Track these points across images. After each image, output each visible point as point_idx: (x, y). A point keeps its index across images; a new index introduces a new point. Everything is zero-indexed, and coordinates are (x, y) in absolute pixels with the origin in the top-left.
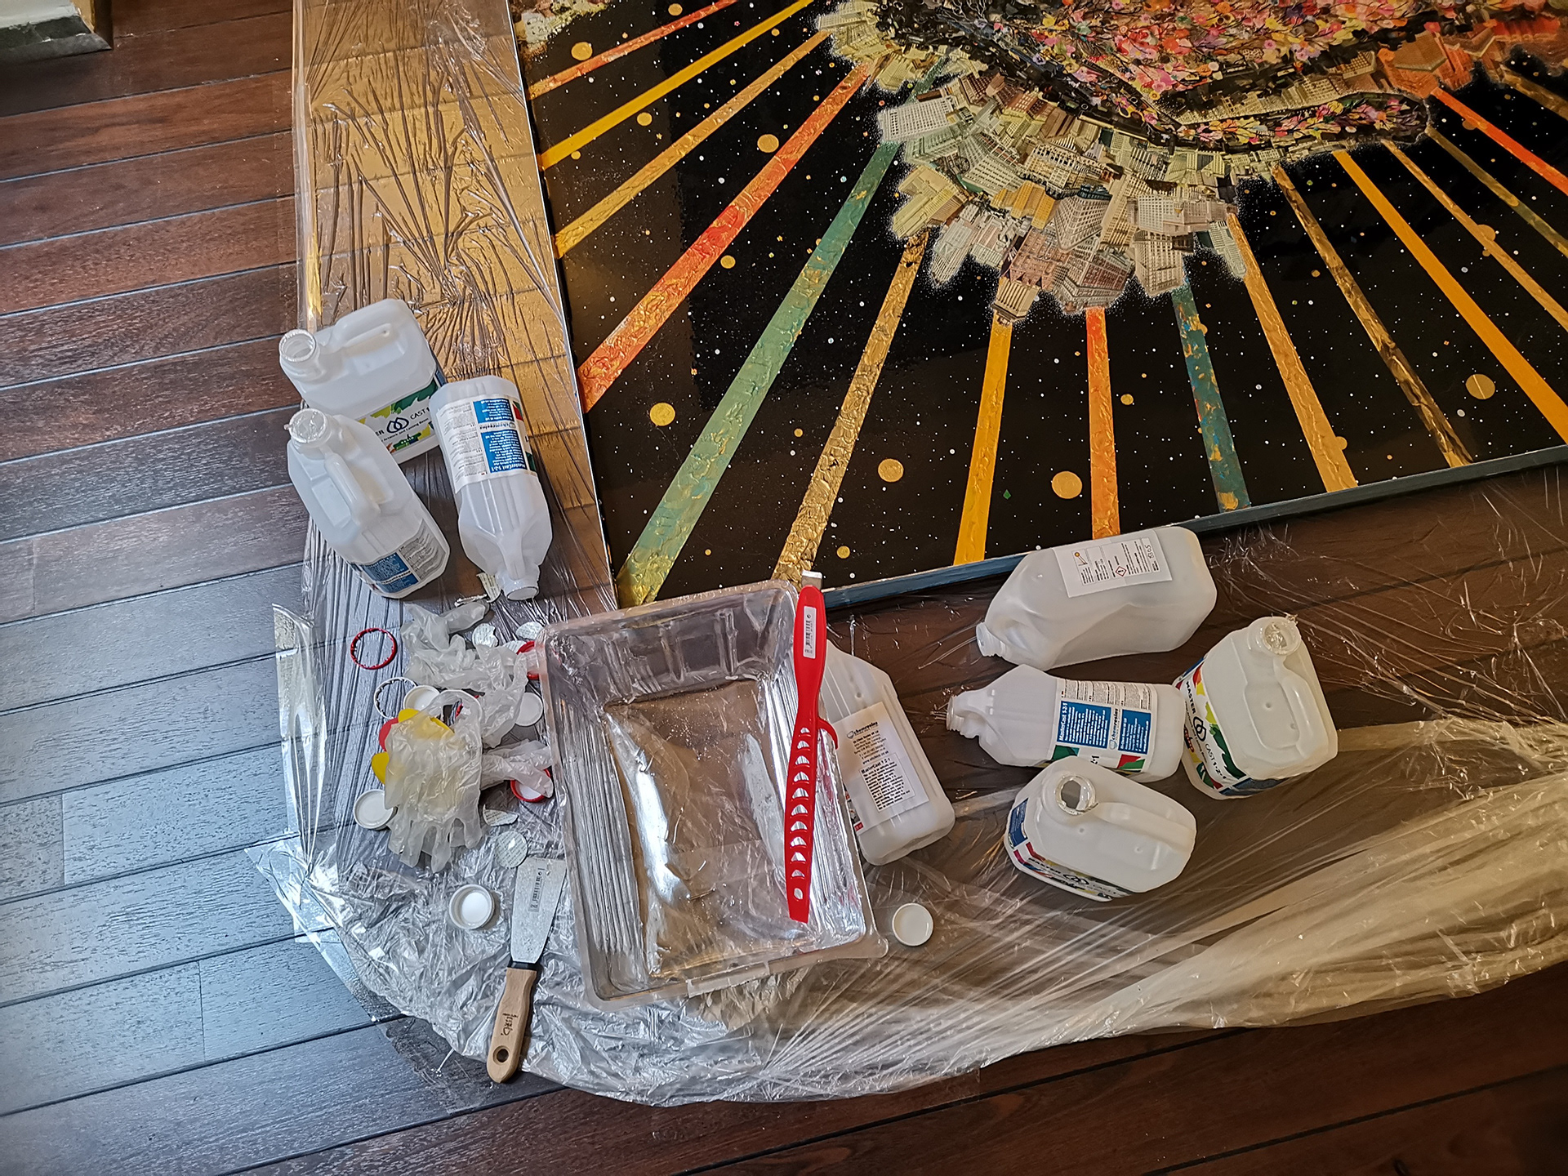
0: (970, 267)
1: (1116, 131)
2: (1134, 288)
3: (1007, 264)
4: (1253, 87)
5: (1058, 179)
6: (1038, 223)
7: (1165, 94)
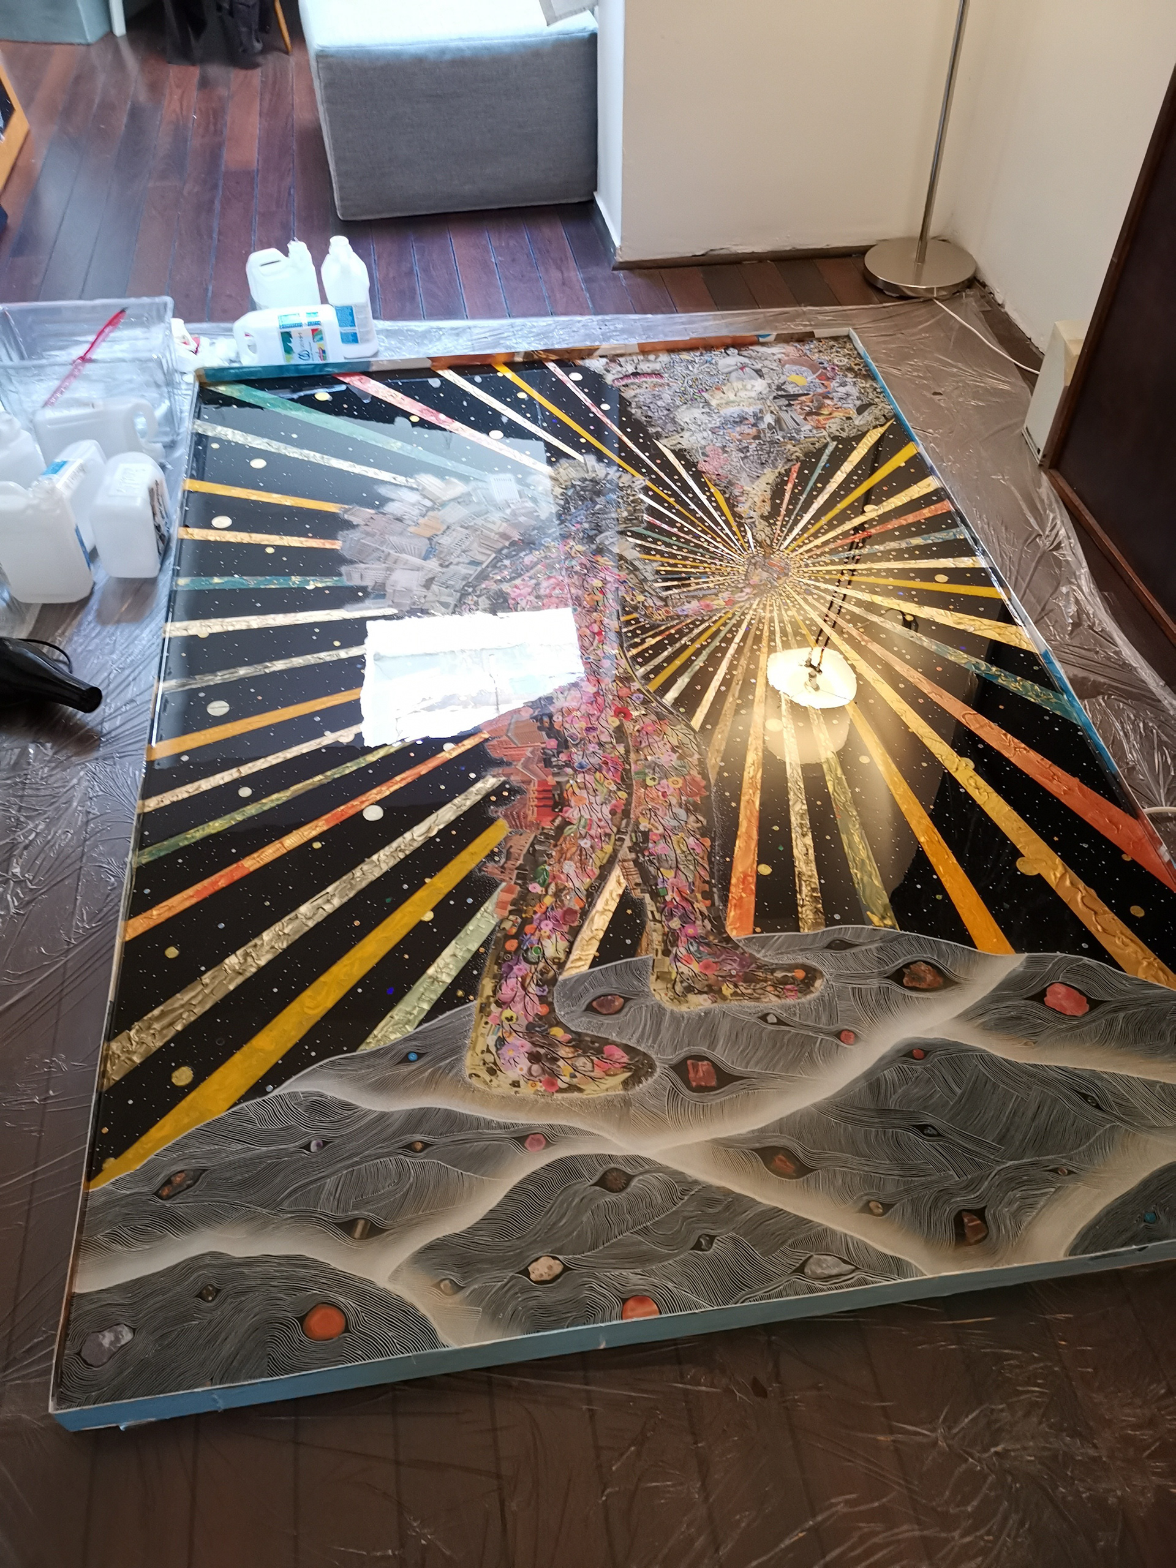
0: (385, 500)
1: (479, 569)
2: (352, 562)
3: (384, 514)
5: (445, 541)
6: (412, 529)
7: (508, 594)
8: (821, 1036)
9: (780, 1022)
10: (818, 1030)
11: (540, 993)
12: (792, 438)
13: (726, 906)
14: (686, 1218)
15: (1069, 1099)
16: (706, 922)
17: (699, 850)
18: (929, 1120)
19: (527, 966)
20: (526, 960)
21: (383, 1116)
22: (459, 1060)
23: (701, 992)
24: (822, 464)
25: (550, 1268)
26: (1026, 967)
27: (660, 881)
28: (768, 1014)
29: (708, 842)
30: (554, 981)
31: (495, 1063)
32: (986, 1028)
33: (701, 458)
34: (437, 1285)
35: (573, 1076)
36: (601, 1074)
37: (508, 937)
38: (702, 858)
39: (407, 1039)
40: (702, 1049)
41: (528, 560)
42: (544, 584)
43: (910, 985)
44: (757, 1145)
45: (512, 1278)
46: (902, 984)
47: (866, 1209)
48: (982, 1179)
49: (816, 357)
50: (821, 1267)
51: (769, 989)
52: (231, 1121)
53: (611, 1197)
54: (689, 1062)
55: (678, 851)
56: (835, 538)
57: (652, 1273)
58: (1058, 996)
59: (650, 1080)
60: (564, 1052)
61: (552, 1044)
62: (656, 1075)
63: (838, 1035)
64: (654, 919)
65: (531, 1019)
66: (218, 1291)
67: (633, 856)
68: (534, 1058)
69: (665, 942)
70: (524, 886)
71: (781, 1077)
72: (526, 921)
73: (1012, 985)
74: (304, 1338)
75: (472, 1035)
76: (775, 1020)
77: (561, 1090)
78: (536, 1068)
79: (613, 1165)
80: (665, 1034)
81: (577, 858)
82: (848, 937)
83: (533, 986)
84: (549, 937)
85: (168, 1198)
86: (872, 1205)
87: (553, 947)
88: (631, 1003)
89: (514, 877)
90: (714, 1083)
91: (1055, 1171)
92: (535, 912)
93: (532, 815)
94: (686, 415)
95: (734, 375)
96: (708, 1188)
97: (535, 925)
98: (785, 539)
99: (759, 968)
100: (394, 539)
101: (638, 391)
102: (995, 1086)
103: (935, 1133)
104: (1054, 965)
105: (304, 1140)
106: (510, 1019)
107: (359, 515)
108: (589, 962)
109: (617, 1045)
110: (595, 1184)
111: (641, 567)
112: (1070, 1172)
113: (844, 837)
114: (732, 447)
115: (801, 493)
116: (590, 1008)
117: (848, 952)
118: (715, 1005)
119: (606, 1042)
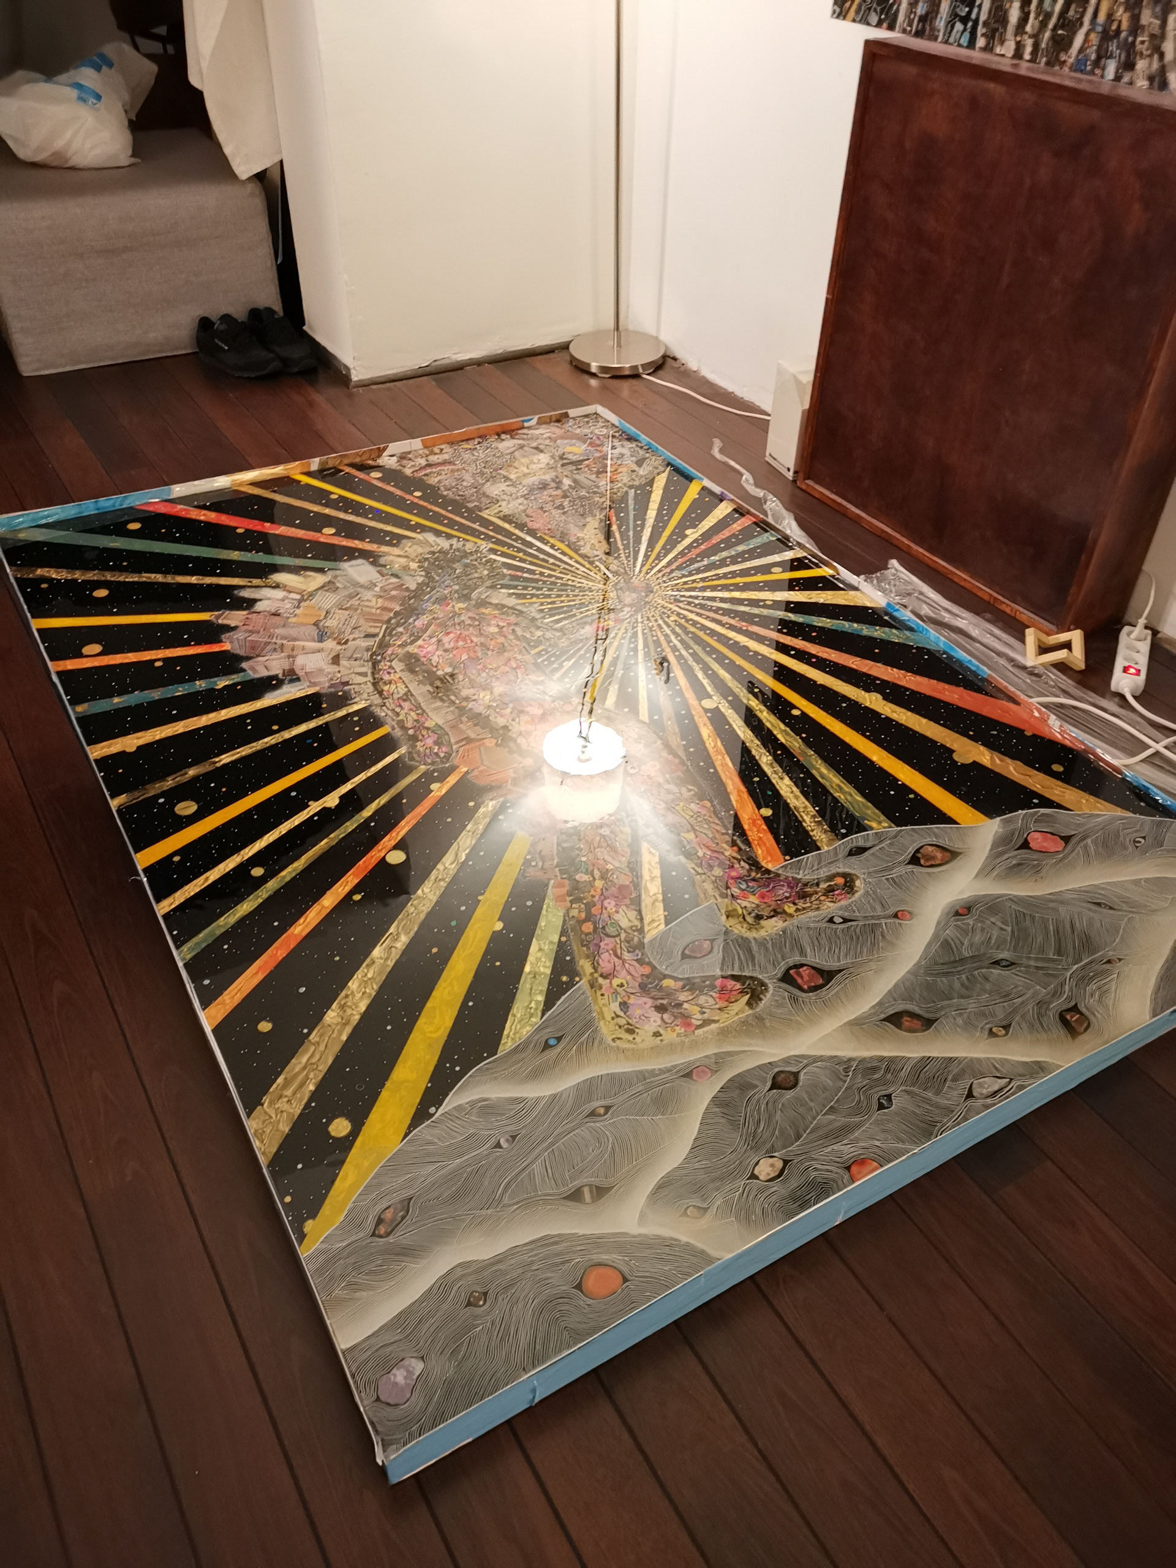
8: (883, 921)
9: (845, 921)
10: (879, 918)
11: (636, 958)
12: (595, 493)
13: (750, 847)
14: (859, 1089)
15: (1090, 910)
16: (742, 863)
17: (704, 812)
18: (999, 956)
19: (612, 940)
20: (608, 935)
21: (554, 1097)
22: (595, 1031)
23: (769, 917)
24: (631, 507)
25: (772, 1165)
26: (1004, 828)
28: (833, 917)
29: (708, 804)
30: (641, 946)
31: (629, 1024)
32: (999, 877)
33: (527, 520)
34: (685, 1213)
35: (702, 1013)
36: (726, 1004)
37: (581, 922)
38: (710, 817)
39: (539, 1029)
40: (797, 959)
41: (419, 623)
42: (446, 639)
43: (928, 864)
44: (883, 1016)
45: (745, 1185)
46: (922, 866)
47: (991, 1034)
48: (1062, 985)
49: (578, 431)
50: (984, 1088)
51: (822, 898)
52: (413, 1149)
53: (789, 1094)
54: (792, 972)
55: (688, 817)
56: (676, 558)
57: (857, 1140)
58: (1037, 840)
59: (769, 995)
60: (683, 997)
61: (669, 993)
63: (896, 916)
64: (698, 873)
65: (640, 980)
66: (485, 1294)
68: (661, 1009)
71: (871, 960)
72: (589, 906)
73: (1002, 843)
74: (590, 1301)
75: (595, 1008)
76: (841, 920)
77: (698, 1027)
78: (666, 1016)
79: (777, 1070)
80: (759, 957)
81: (604, 844)
82: (861, 843)
83: (626, 953)
84: (617, 912)
85: (388, 1234)
86: (994, 1030)
87: (625, 918)
88: (717, 942)
89: (558, 874)
90: (821, 981)
91: (1109, 962)
92: (593, 896)
94: (494, 489)
95: (517, 454)
96: (863, 1060)
97: (599, 906)
98: (635, 567)
99: (805, 885)
100: (278, 631)
101: (439, 478)
102: (1033, 918)
103: (1008, 963)
104: (1022, 820)
105: (493, 1141)
106: (622, 985)
107: (233, 618)
108: (663, 921)
110: (770, 1089)
111: (525, 610)
112: (1120, 960)
113: (814, 772)
114: (547, 507)
115: (628, 530)
116: (684, 956)
117: (867, 855)
118: (787, 922)
119: (715, 978)
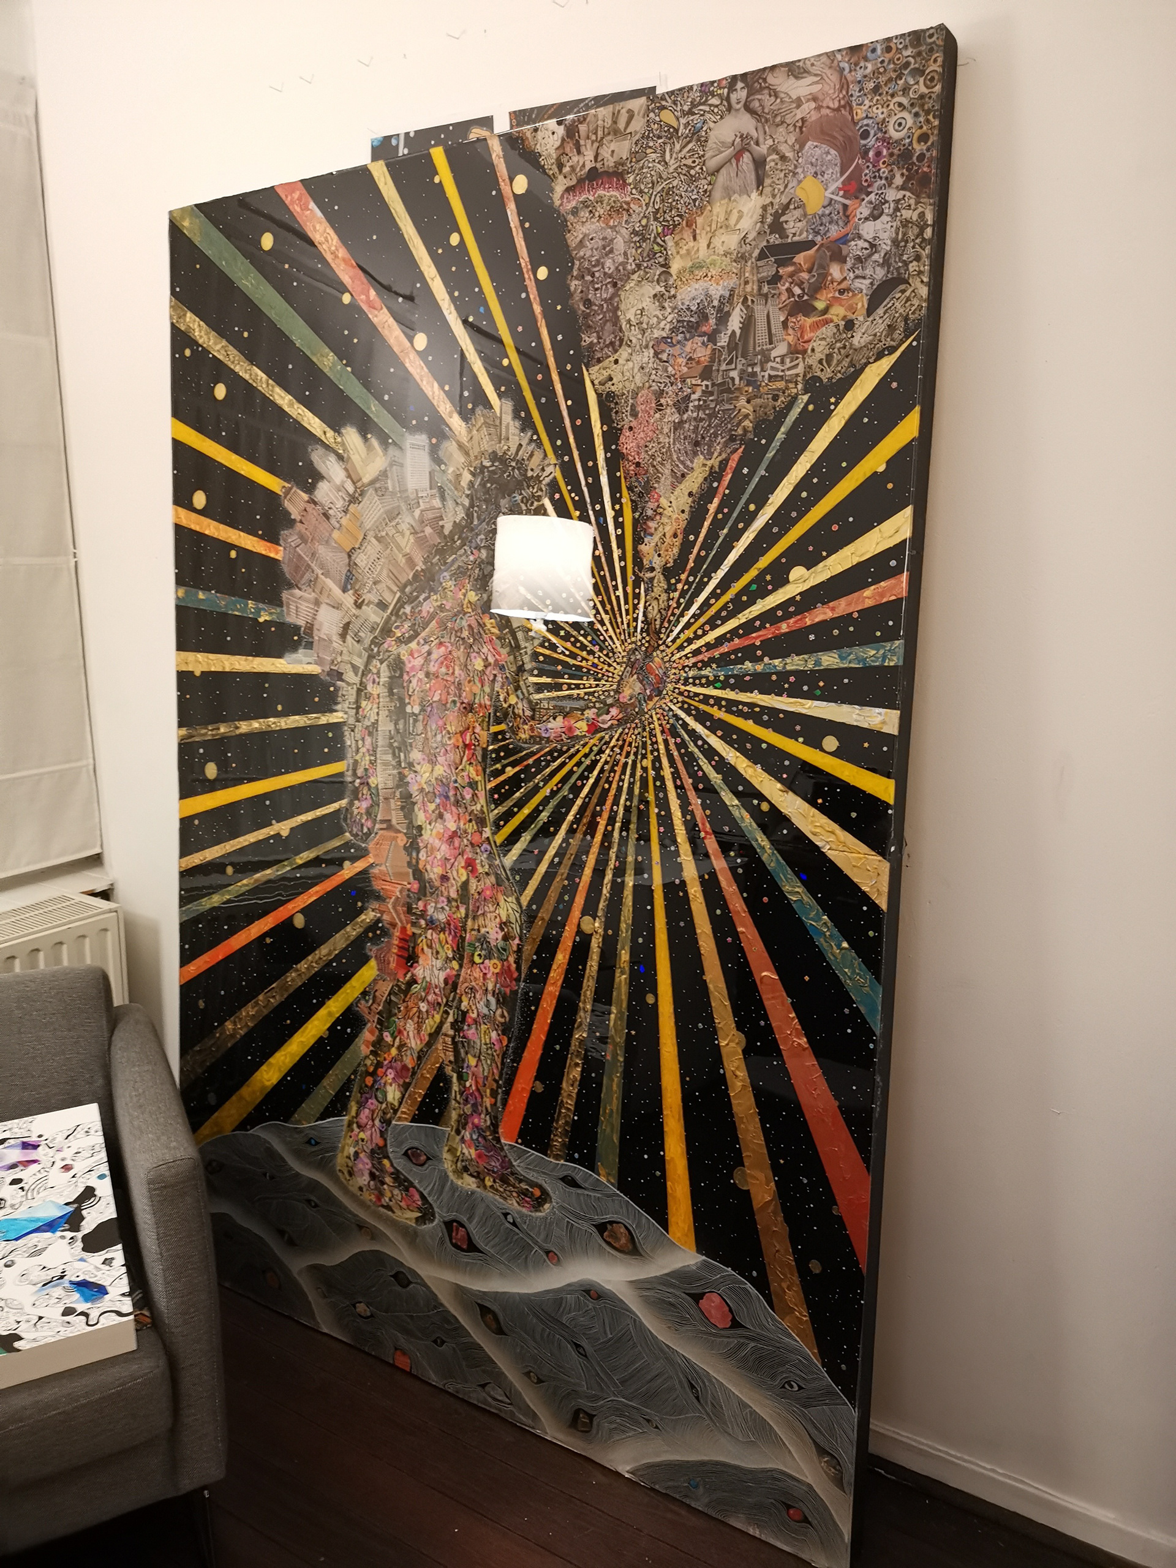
0: (318, 477)
2: (290, 586)
3: (315, 503)
4: (398, 731)
5: (361, 559)
6: (336, 535)
8: (536, 1248)
9: (514, 1224)
10: (536, 1243)
11: (381, 1128)
13: (504, 1108)
14: (434, 1321)
15: (680, 1382)
16: (488, 1117)
17: (497, 1047)
18: (584, 1343)
19: (376, 1103)
20: (376, 1098)
21: (298, 1175)
23: (471, 1175)
24: (770, 454)
25: (366, 1310)
26: (698, 1268)
27: (465, 1065)
29: (505, 1041)
30: (389, 1122)
31: (352, 1169)
32: (646, 1299)
34: (317, 1289)
35: (391, 1200)
36: (405, 1207)
38: (498, 1055)
39: (311, 1127)
40: (464, 1219)
43: (607, 1239)
44: (479, 1301)
45: (349, 1306)
46: (602, 1237)
47: (528, 1374)
48: (601, 1397)
50: (494, 1390)
51: (515, 1194)
53: (398, 1288)
54: (455, 1224)
55: (483, 1041)
58: (712, 1303)
60: (388, 1180)
61: (382, 1170)
62: (435, 1223)
63: (548, 1253)
64: (455, 1099)
65: (374, 1146)
67: (451, 1032)
68: (372, 1176)
69: (458, 1121)
70: (381, 1031)
71: (504, 1264)
72: (379, 1065)
75: (343, 1141)
76: (511, 1221)
77: (383, 1206)
78: (372, 1183)
79: (402, 1270)
80: (445, 1196)
81: (416, 1019)
82: (578, 1178)
83: (378, 1120)
84: (391, 1085)
86: (531, 1373)
87: (393, 1094)
88: (430, 1162)
89: (376, 1020)
90: (465, 1247)
91: (648, 1421)
92: (385, 1059)
93: (393, 965)
94: (633, 301)
96: (448, 1310)
97: (383, 1070)
98: (677, 623)
99: (512, 1174)
100: (321, 550)
101: (588, 225)
102: (634, 1346)
103: (583, 1353)
104: (720, 1278)
105: (264, 1170)
106: (363, 1140)
107: (296, 502)
108: (411, 1117)
109: (418, 1190)
110: (391, 1276)
112: (657, 1427)
113: (605, 1081)
116: (406, 1154)
117: (573, 1190)
119: (412, 1185)
